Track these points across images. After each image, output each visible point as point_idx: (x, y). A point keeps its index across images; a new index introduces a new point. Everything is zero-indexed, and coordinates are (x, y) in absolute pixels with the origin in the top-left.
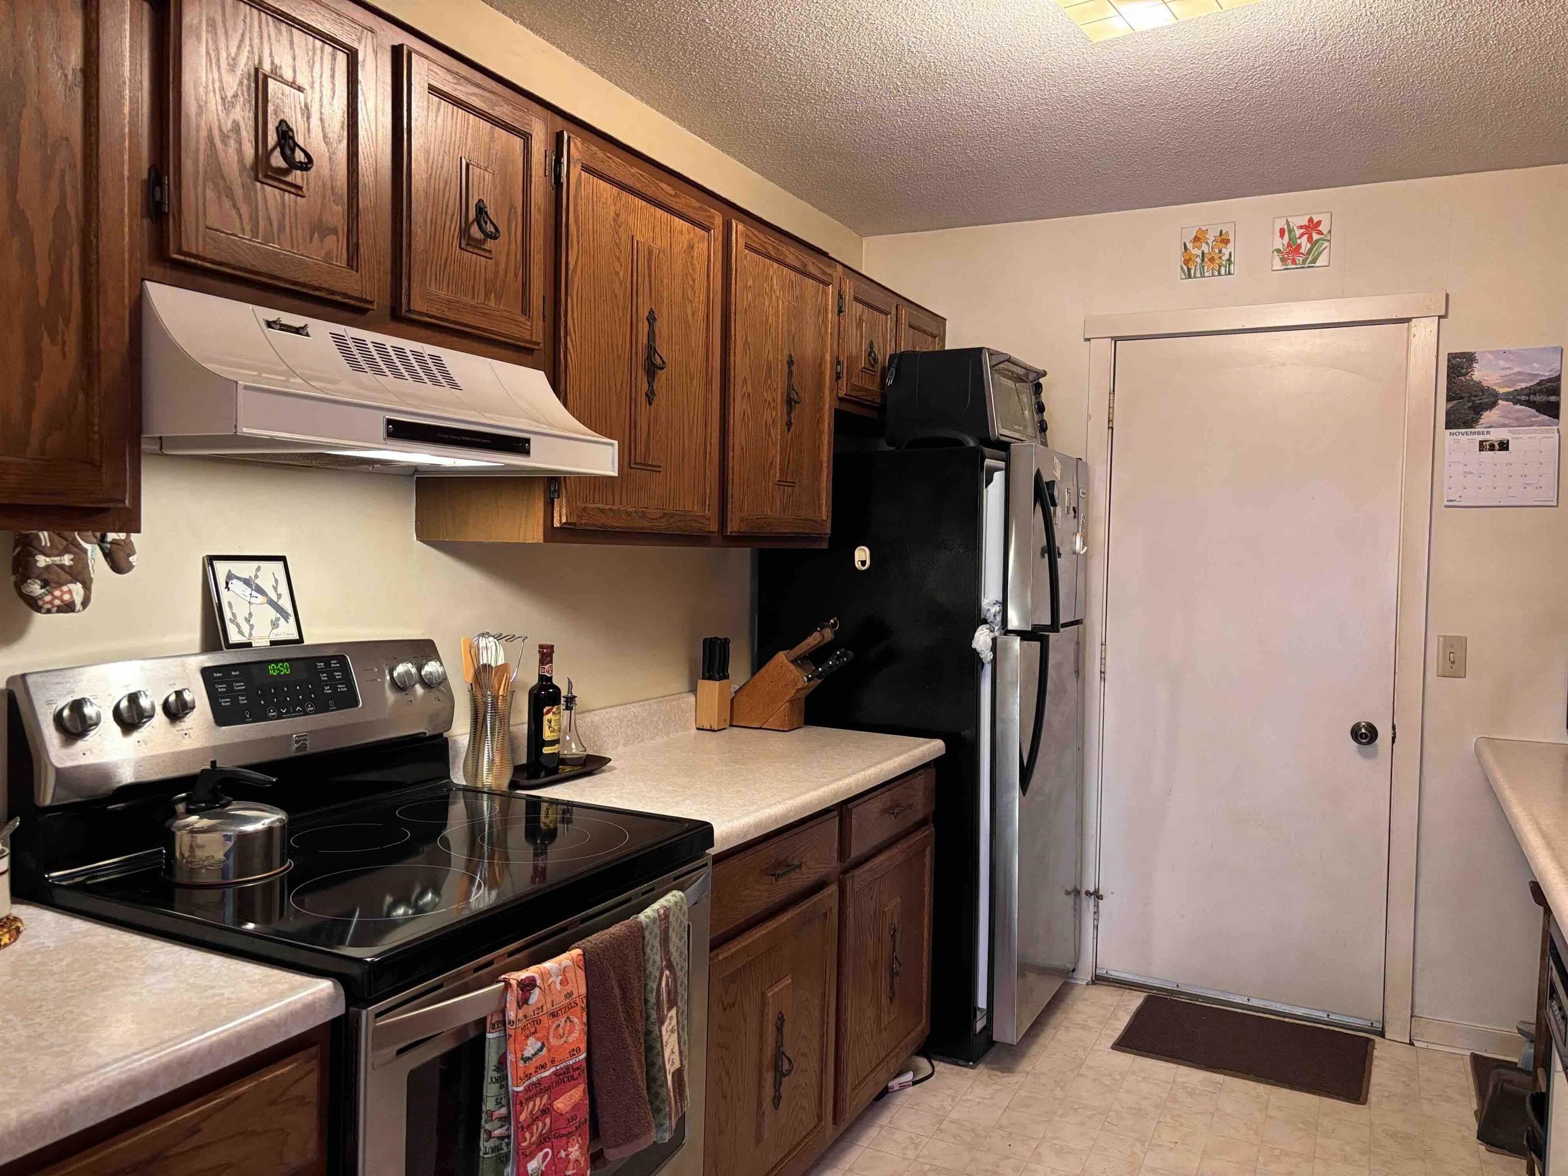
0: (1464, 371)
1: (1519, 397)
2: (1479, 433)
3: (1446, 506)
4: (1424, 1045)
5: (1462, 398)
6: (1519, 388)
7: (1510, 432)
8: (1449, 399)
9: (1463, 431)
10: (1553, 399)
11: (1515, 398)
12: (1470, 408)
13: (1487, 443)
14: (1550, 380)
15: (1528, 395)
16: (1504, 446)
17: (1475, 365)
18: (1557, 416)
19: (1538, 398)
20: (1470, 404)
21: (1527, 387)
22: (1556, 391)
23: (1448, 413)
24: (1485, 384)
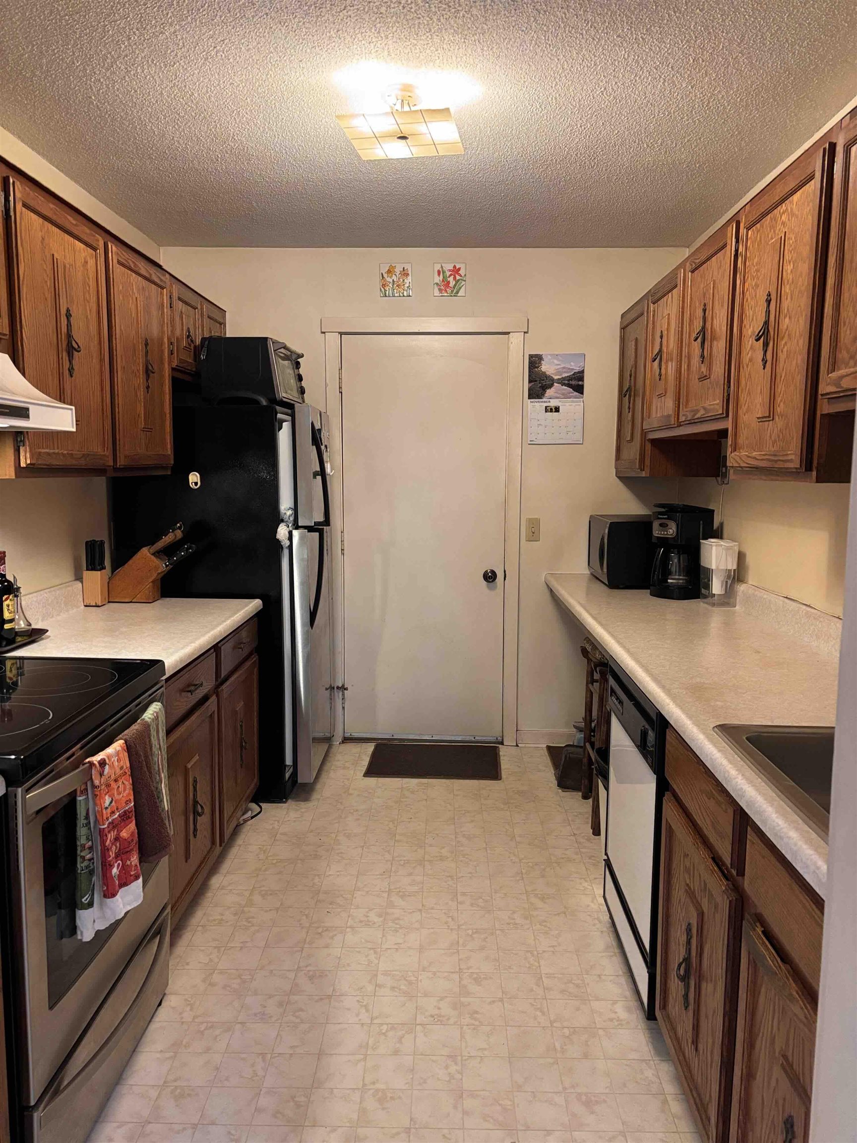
0: (537, 365)
1: (564, 382)
2: (545, 402)
3: (529, 444)
4: (523, 745)
5: (536, 381)
6: (564, 376)
7: (560, 401)
8: (530, 381)
9: (537, 400)
10: (580, 383)
11: (562, 382)
12: (540, 387)
13: (549, 408)
14: (579, 372)
15: (569, 381)
16: (557, 410)
17: (542, 362)
18: (582, 393)
19: (573, 383)
20: (540, 385)
21: (568, 376)
22: (581, 379)
23: (529, 390)
24: (548, 373)
